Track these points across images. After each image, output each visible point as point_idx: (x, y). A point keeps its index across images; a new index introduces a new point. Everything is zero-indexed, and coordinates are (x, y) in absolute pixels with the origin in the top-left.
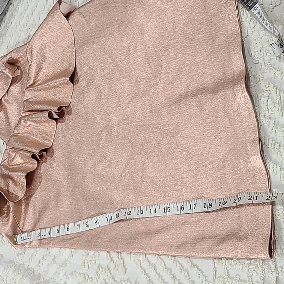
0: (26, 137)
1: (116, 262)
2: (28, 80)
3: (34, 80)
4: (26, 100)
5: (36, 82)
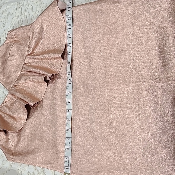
0: (23, 89)
1: (39, 170)
2: (28, 50)
3: (33, 51)
4: (26, 64)
5: (34, 53)
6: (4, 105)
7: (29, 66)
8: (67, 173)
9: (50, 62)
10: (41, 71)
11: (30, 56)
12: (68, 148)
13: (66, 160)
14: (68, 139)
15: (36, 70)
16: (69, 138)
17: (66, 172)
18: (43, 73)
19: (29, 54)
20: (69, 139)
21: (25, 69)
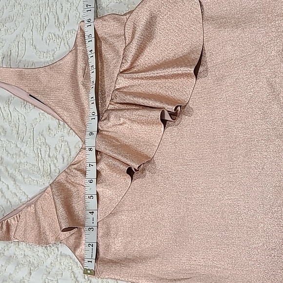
2: (122, 63)
3: (132, 63)
4: (118, 89)
5: (134, 67)
6: (75, 169)
7: (126, 93)
8: (89, 270)
9: (169, 83)
10: (151, 102)
11: (128, 74)
12: (91, 227)
13: (87, 248)
14: (90, 213)
15: (141, 101)
16: (91, 211)
17: (87, 268)
18: (158, 104)
19: (125, 71)
20: (93, 212)
21: (118, 100)
